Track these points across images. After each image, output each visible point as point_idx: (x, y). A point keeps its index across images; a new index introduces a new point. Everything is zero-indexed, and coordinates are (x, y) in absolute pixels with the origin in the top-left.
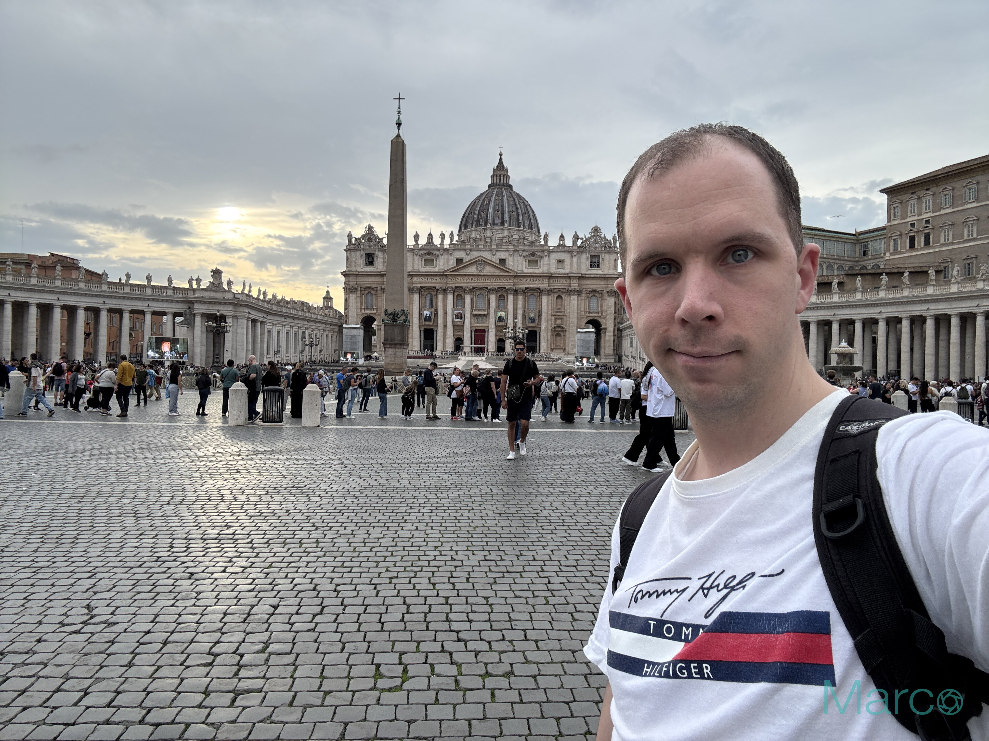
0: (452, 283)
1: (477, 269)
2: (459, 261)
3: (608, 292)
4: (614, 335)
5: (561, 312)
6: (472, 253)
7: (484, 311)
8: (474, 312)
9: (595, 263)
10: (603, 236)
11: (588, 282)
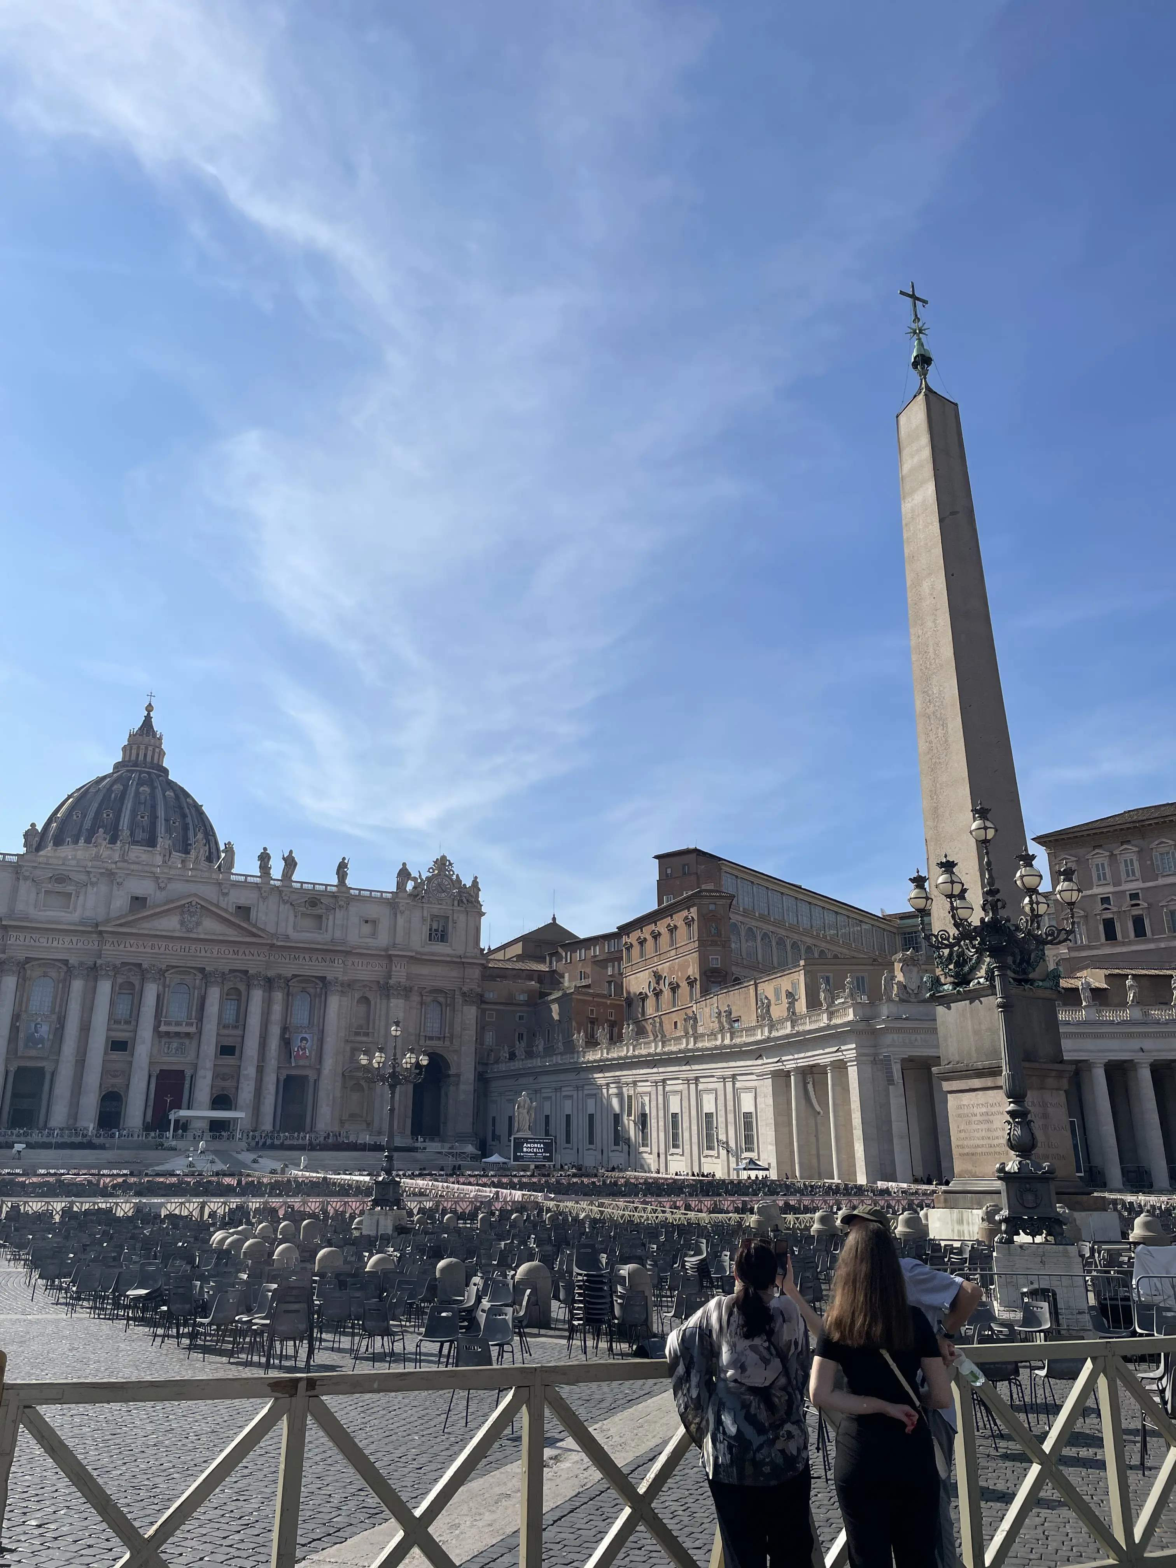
0: (113, 952)
1: (182, 923)
2: (138, 902)
3: (464, 994)
4: (475, 1091)
5: (367, 1034)
6: (170, 886)
7: (189, 1024)
8: (163, 1028)
9: (439, 935)
10: (454, 877)
11: (425, 970)
